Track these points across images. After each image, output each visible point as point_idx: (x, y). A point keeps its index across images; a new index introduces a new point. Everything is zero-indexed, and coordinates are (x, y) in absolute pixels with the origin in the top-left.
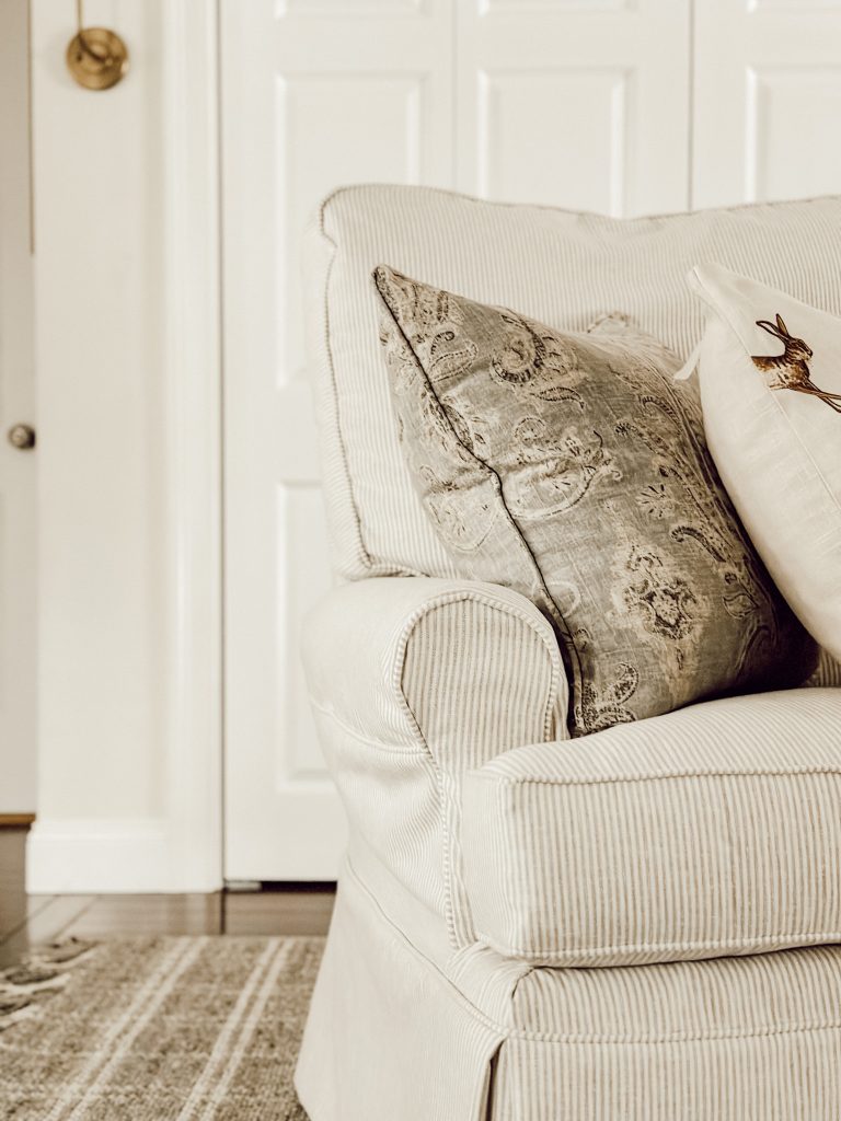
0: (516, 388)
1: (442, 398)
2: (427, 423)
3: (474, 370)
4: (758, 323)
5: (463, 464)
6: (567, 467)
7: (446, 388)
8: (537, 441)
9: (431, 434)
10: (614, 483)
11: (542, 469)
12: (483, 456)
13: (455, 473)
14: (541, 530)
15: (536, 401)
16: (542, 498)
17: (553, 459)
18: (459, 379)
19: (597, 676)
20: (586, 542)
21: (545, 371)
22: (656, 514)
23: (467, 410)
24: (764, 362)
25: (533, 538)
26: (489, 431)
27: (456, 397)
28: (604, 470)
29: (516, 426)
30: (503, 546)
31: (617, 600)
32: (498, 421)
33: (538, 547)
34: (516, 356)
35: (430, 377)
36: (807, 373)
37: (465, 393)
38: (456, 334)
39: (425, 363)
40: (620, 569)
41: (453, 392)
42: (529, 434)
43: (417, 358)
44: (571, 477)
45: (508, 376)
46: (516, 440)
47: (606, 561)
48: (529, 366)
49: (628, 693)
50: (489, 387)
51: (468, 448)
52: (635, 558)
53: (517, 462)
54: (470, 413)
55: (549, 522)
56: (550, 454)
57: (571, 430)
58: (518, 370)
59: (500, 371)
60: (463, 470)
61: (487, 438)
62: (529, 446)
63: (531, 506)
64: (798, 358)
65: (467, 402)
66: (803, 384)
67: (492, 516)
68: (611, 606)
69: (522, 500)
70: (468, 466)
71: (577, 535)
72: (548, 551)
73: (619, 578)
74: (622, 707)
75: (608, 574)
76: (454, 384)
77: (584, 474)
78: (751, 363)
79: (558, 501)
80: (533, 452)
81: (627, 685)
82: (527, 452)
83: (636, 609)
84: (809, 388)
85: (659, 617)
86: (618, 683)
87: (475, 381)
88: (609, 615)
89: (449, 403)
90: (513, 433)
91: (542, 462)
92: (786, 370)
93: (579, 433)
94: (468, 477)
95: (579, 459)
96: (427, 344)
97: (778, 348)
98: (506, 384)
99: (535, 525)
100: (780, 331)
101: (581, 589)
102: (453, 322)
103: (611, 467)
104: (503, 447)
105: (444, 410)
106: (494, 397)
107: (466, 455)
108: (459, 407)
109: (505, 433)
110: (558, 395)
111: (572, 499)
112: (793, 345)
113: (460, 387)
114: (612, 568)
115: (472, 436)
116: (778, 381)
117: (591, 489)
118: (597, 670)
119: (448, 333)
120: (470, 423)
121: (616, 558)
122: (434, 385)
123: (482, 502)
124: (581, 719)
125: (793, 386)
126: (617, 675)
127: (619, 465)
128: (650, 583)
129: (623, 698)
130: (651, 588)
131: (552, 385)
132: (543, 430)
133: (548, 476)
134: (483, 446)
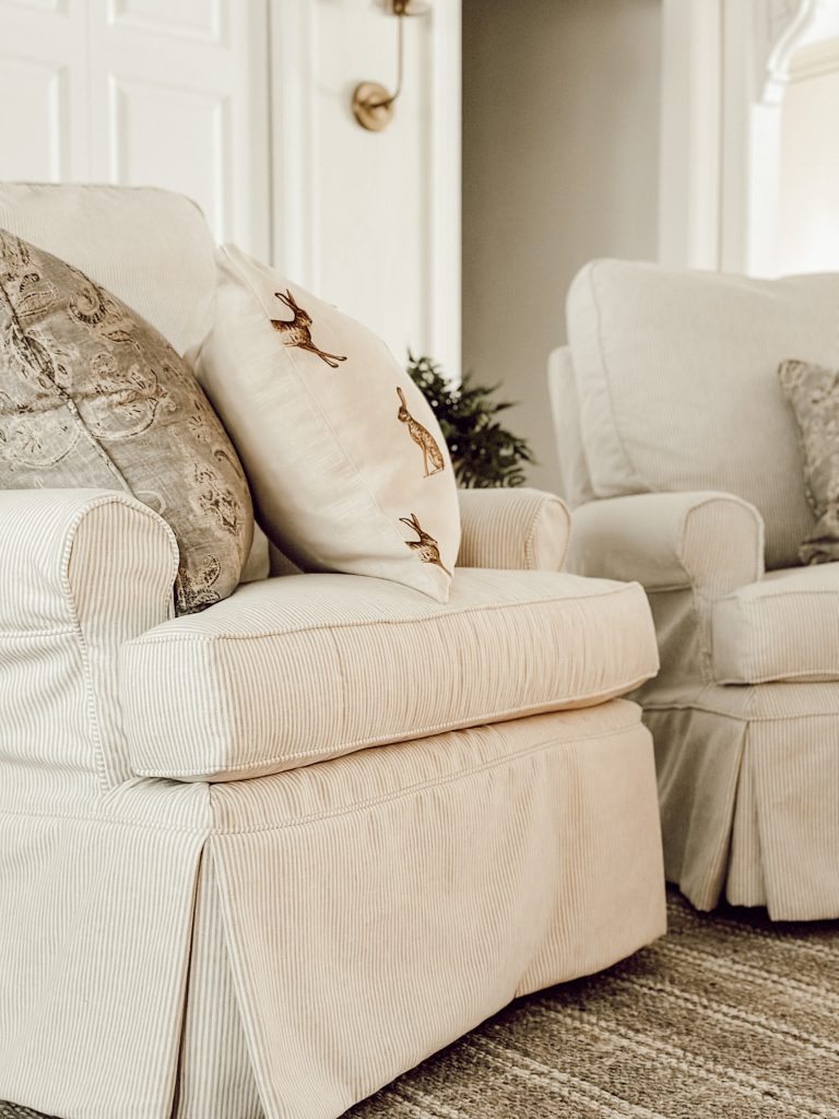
0: (90, 327)
1: (28, 330)
2: (8, 353)
3: (55, 310)
4: (277, 295)
5: (43, 390)
6: (137, 397)
7: (31, 323)
8: (110, 375)
9: (10, 362)
10: (170, 412)
11: (116, 398)
12: (62, 383)
13: (33, 398)
14: (122, 449)
15: (106, 342)
16: (120, 423)
17: (126, 390)
18: (43, 316)
19: (190, 565)
20: (162, 460)
21: (108, 317)
22: (201, 439)
23: (50, 344)
24: (280, 325)
25: (117, 455)
26: (71, 363)
27: (39, 331)
28: (163, 402)
29: (93, 361)
30: (86, 462)
31: (195, 505)
32: (79, 355)
33: (122, 463)
34: (85, 300)
35: (17, 311)
36: (309, 336)
37: (50, 329)
38: (41, 276)
39: (13, 299)
40: (190, 480)
41: (37, 327)
42: (104, 368)
43: (6, 294)
44: (139, 406)
45: (83, 317)
46: (94, 372)
47: (181, 476)
48: (96, 310)
49: (214, 578)
50: (68, 326)
51: (51, 376)
52: (198, 473)
53: (95, 391)
54: (52, 346)
55: (127, 442)
56: (123, 386)
57: (135, 367)
58: (90, 313)
59: (76, 312)
60: (40, 396)
61: (69, 369)
62: (103, 378)
63: (110, 428)
64: (303, 324)
65: (51, 337)
66: (307, 344)
67: (73, 437)
68: (192, 510)
69: (101, 423)
70: (48, 392)
71: (152, 453)
72: (131, 466)
73: (192, 489)
74: (211, 588)
75: (183, 486)
76: (39, 320)
77: (148, 403)
78: (270, 325)
79: (134, 425)
80: (107, 383)
81: (213, 571)
82: (103, 383)
83: (210, 513)
84: (312, 348)
85: (225, 520)
86: (207, 570)
87: (57, 319)
88: (191, 517)
89: (32, 336)
90: (92, 367)
91: (116, 393)
92: (295, 332)
93: (141, 371)
94: (45, 402)
95: (146, 392)
96: (17, 282)
97: (290, 316)
98: (81, 324)
99: (116, 444)
100: (291, 302)
101: (165, 497)
102: (34, 266)
103: (167, 399)
104: (83, 376)
105: (29, 342)
106: (74, 336)
107: (48, 383)
108: (43, 340)
109: (85, 365)
110: (121, 338)
111: (145, 424)
112: (300, 314)
113: (44, 323)
114: (186, 480)
115: (55, 366)
116: (290, 340)
117: (157, 416)
118: (189, 560)
119: (34, 275)
120: (53, 356)
121: (186, 472)
122: (20, 319)
123: (60, 424)
124: (184, 599)
125: (300, 345)
126: (204, 564)
127: (172, 397)
128: (214, 493)
129: (210, 581)
130: (215, 497)
131: (115, 328)
132: (115, 365)
133: (120, 404)
134: (65, 376)
